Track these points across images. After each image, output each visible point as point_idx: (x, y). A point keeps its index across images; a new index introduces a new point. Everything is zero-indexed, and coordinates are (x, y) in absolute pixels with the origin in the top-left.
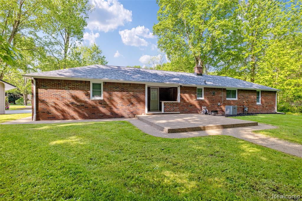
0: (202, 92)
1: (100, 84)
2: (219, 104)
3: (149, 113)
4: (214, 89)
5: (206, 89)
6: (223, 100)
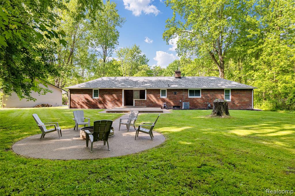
0: (165, 92)
2: (180, 101)
4: (176, 90)
5: (169, 90)
6: (184, 98)
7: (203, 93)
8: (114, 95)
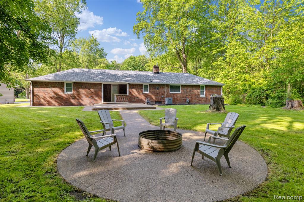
0: (147, 88)
1: (71, 84)
2: (162, 96)
3: (104, 103)
4: (159, 85)
5: (151, 85)
6: (166, 93)
7: (183, 89)
8: (92, 90)
